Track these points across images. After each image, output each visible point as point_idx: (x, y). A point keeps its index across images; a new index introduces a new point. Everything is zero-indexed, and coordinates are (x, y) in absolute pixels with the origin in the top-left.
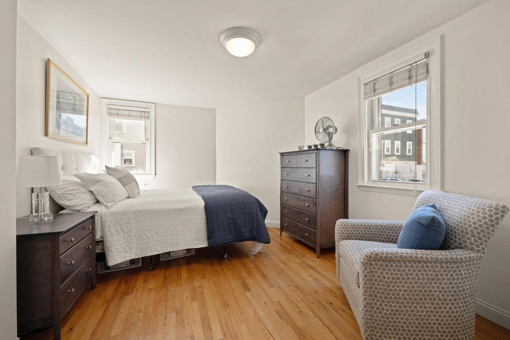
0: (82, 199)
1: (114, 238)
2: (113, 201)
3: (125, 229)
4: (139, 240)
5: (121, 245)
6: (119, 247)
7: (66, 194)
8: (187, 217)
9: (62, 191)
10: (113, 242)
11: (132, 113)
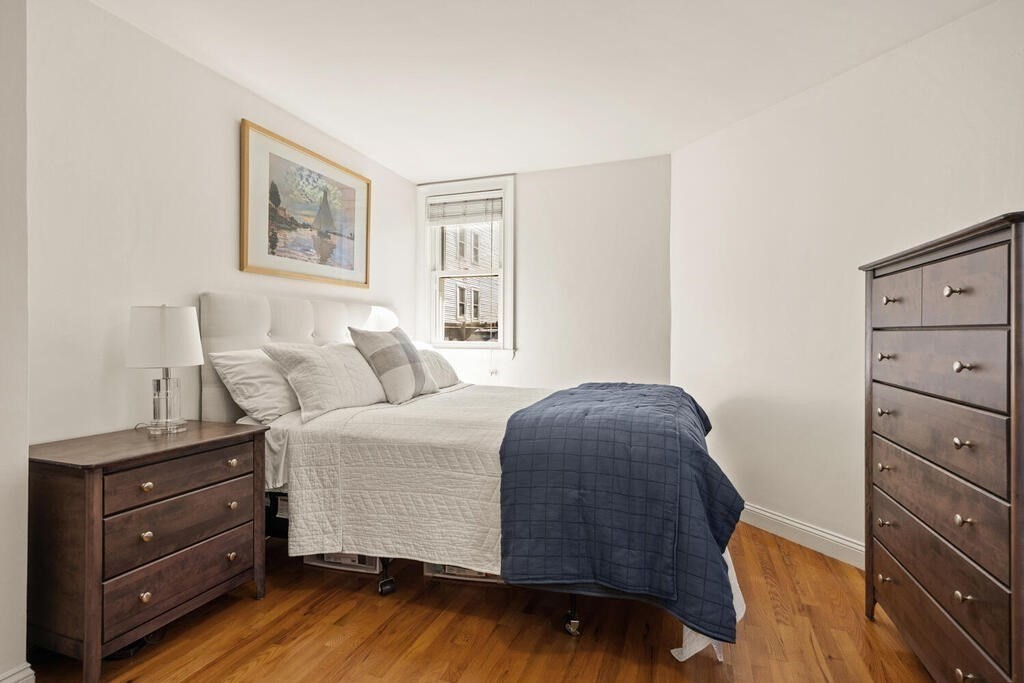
0: (267, 398)
1: (304, 492)
2: (318, 407)
3: (326, 478)
4: (353, 510)
5: (317, 513)
6: (310, 516)
7: (243, 384)
8: (455, 474)
9: (237, 378)
10: (300, 503)
11: (471, 208)
